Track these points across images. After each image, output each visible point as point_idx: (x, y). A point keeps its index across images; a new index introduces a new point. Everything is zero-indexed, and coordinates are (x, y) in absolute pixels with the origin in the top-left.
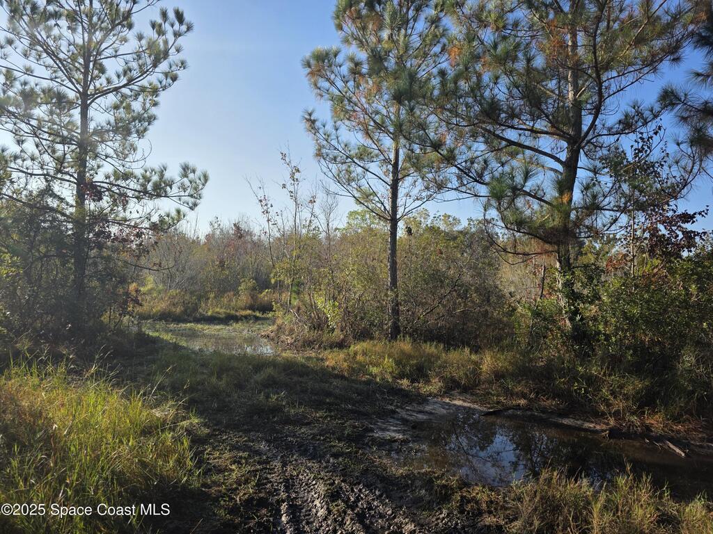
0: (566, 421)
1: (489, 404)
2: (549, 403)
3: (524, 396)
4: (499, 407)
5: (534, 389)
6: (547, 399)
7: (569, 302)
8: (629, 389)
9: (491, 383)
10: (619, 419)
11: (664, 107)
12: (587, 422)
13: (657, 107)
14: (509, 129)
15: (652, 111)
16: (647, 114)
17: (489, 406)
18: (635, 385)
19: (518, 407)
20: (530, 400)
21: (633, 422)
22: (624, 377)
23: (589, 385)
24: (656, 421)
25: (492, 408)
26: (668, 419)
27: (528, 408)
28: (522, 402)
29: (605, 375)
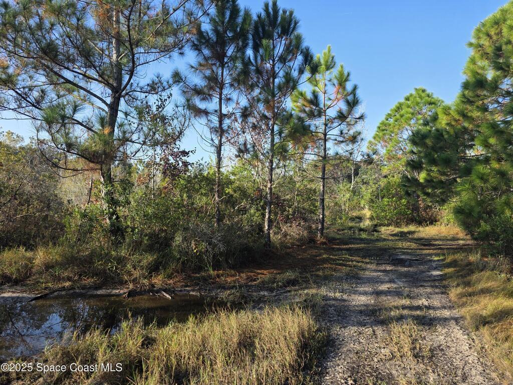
0: (99, 292)
1: (38, 290)
2: (89, 281)
3: (69, 279)
4: (47, 292)
5: (78, 273)
6: (88, 278)
7: (109, 206)
8: (144, 262)
9: (41, 273)
10: (136, 283)
11: (175, 82)
12: (115, 289)
13: (171, 82)
14: (66, 70)
15: (168, 83)
16: (165, 84)
17: (37, 292)
18: (149, 259)
19: (63, 288)
20: (74, 282)
21: (144, 284)
22: (141, 255)
23: (118, 264)
24: (158, 280)
25: (39, 294)
26: (165, 278)
27: (72, 288)
28: (67, 284)
29: (130, 255)
